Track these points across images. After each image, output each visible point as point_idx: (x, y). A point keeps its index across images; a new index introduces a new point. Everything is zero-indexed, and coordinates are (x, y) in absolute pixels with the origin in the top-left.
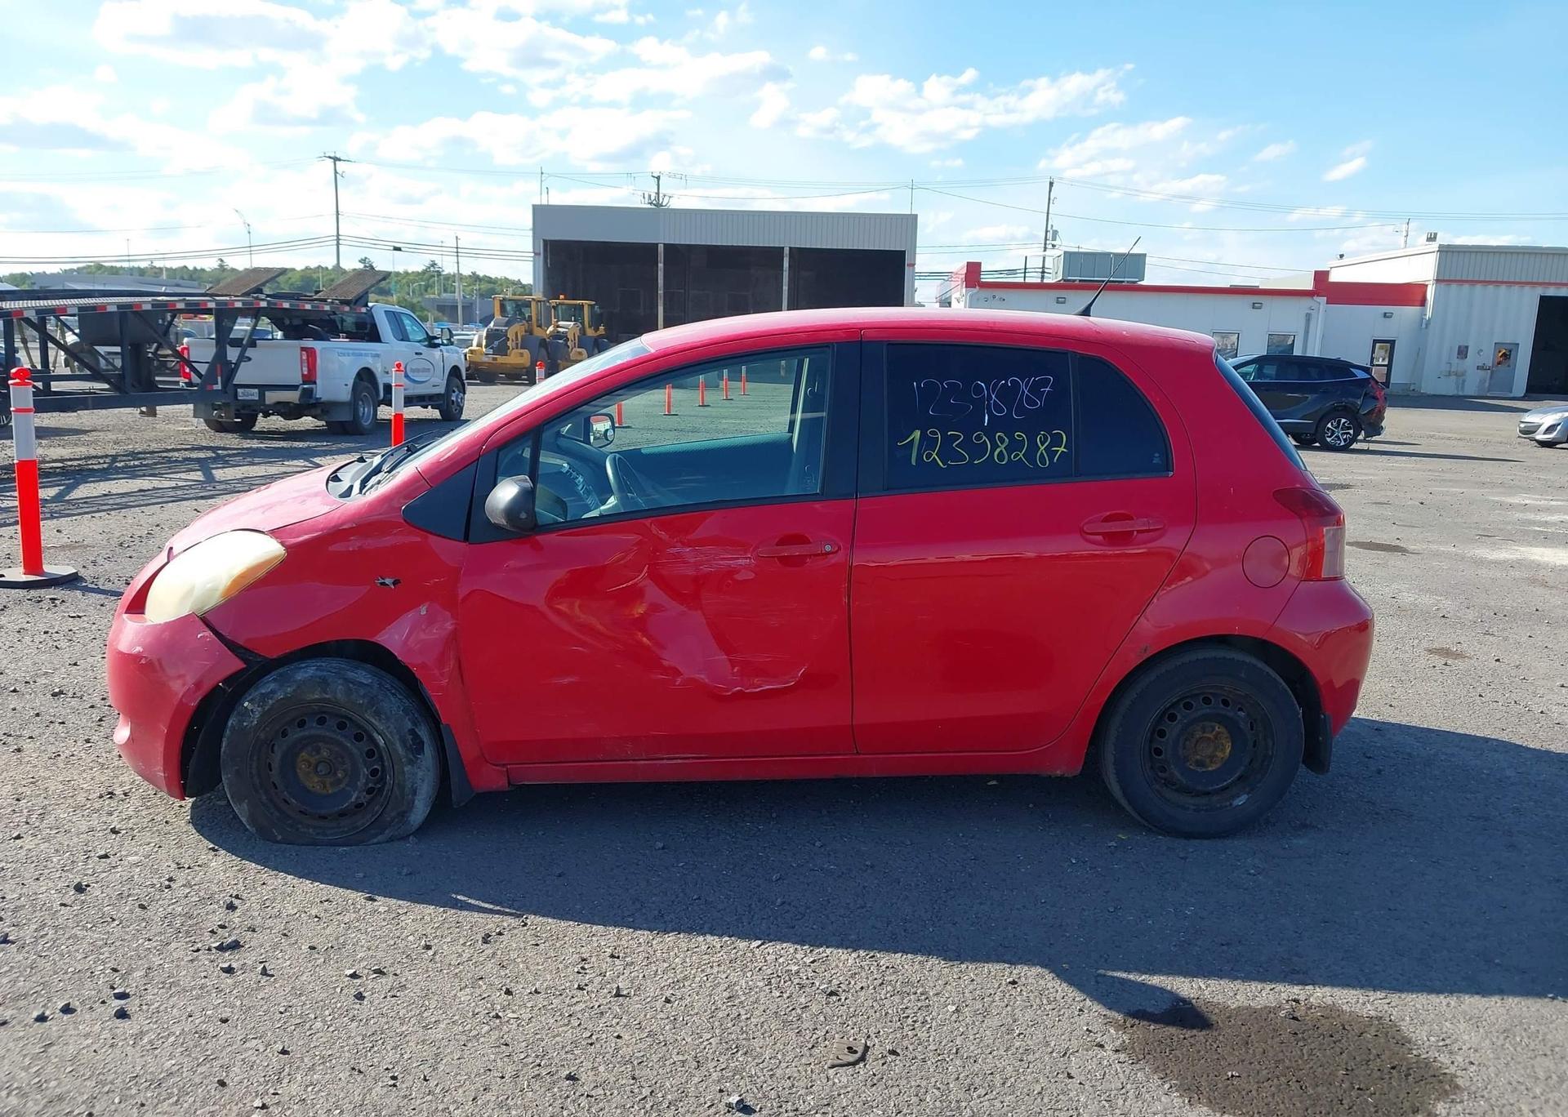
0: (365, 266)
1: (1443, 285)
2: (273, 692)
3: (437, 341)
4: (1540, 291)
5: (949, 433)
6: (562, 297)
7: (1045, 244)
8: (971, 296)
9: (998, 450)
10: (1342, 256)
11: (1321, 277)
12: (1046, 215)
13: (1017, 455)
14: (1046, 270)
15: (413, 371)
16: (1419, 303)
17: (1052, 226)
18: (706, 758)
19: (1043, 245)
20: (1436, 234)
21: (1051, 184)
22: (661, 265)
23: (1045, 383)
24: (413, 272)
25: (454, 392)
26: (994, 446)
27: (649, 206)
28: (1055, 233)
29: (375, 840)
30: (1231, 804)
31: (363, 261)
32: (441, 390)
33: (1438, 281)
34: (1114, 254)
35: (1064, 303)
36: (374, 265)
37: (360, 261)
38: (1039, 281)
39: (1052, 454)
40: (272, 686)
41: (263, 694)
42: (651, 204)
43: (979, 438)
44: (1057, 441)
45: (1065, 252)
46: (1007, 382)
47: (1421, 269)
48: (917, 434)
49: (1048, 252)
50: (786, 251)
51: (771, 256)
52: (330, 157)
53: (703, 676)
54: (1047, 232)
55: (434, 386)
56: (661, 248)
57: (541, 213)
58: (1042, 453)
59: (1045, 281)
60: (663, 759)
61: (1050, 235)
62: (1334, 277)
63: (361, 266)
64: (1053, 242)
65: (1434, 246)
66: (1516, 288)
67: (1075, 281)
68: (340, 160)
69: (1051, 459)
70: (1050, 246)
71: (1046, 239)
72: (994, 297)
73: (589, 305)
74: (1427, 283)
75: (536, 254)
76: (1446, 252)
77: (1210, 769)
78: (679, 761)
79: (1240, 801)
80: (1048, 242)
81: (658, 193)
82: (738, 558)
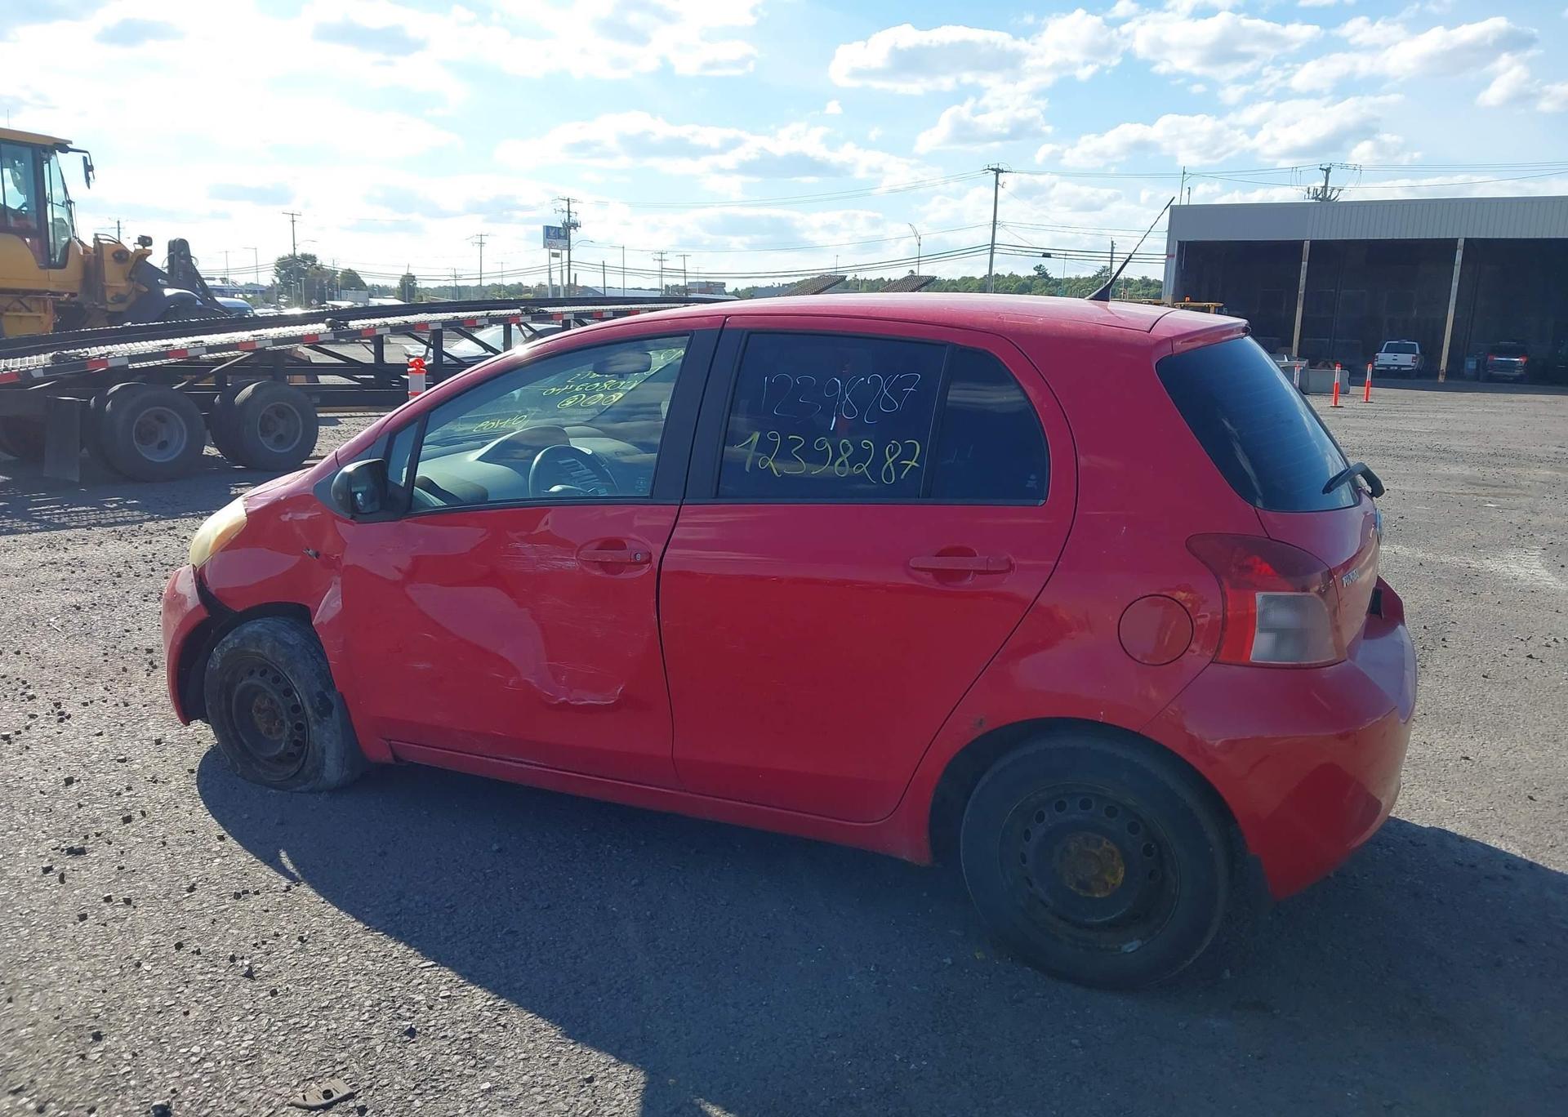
0: (1039, 274)
5: (790, 437)
6: (1187, 299)
9: (840, 460)
13: (859, 468)
18: (545, 767)
22: (1305, 264)
23: (909, 382)
24: (1084, 278)
26: (837, 455)
29: (299, 789)
30: (1120, 948)
31: (1038, 268)
36: (1048, 272)
37: (1034, 269)
39: (900, 468)
42: (1316, 198)
43: (820, 444)
44: (908, 453)
46: (866, 380)
48: (756, 436)
50: (1461, 243)
51: (1442, 249)
52: (993, 169)
56: (1307, 245)
57: (1180, 215)
58: (889, 466)
63: (1036, 273)
68: (1002, 171)
69: (898, 474)
73: (1215, 307)
75: (1169, 256)
77: (1097, 896)
78: (526, 766)
79: (1130, 947)
81: (1326, 187)
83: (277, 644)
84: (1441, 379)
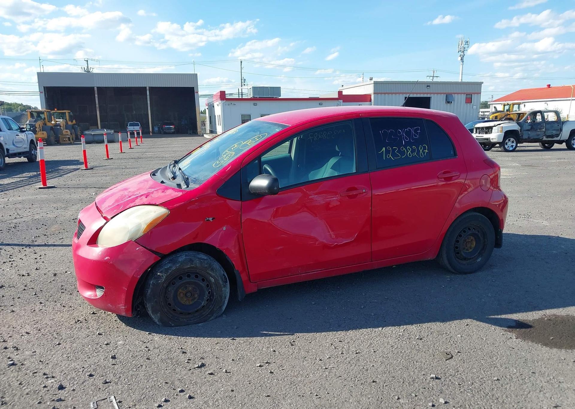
1: (376, 95)
3: (23, 130)
4: (405, 95)
5: (394, 148)
6: (55, 109)
7: (242, 84)
8: (223, 103)
9: (409, 153)
10: (343, 86)
11: (340, 93)
12: (241, 73)
13: (414, 154)
14: (243, 94)
15: (16, 142)
16: (369, 101)
17: (243, 77)
18: (324, 270)
19: (241, 85)
20: (372, 78)
21: (241, 62)
22: (96, 95)
23: (418, 129)
25: (33, 150)
26: (407, 152)
27: (84, 72)
28: (245, 80)
29: (211, 319)
30: (477, 262)
32: (28, 150)
33: (374, 93)
34: (269, 87)
35: (256, 105)
38: (241, 97)
39: (424, 153)
40: (169, 265)
41: (166, 268)
42: (85, 71)
43: (402, 149)
44: (425, 148)
45: (253, 87)
46: (407, 129)
47: (369, 90)
48: (384, 149)
49: (243, 87)
50: (148, 88)
53: (324, 241)
54: (242, 79)
55: (25, 148)
56: (96, 89)
57: (41, 76)
58: (421, 153)
59: (243, 97)
60: (310, 272)
61: (243, 81)
62: (344, 93)
64: (244, 83)
65: (372, 82)
66: (398, 95)
67: (257, 97)
69: (424, 155)
70: (243, 85)
71: (242, 82)
72: (231, 104)
73: (68, 112)
74: (371, 94)
75: (41, 92)
76: (376, 83)
77: (470, 251)
78: (315, 272)
79: (479, 260)
80: (242, 83)
81: (88, 67)
82: (333, 197)
83: (201, 260)
84: (151, 134)
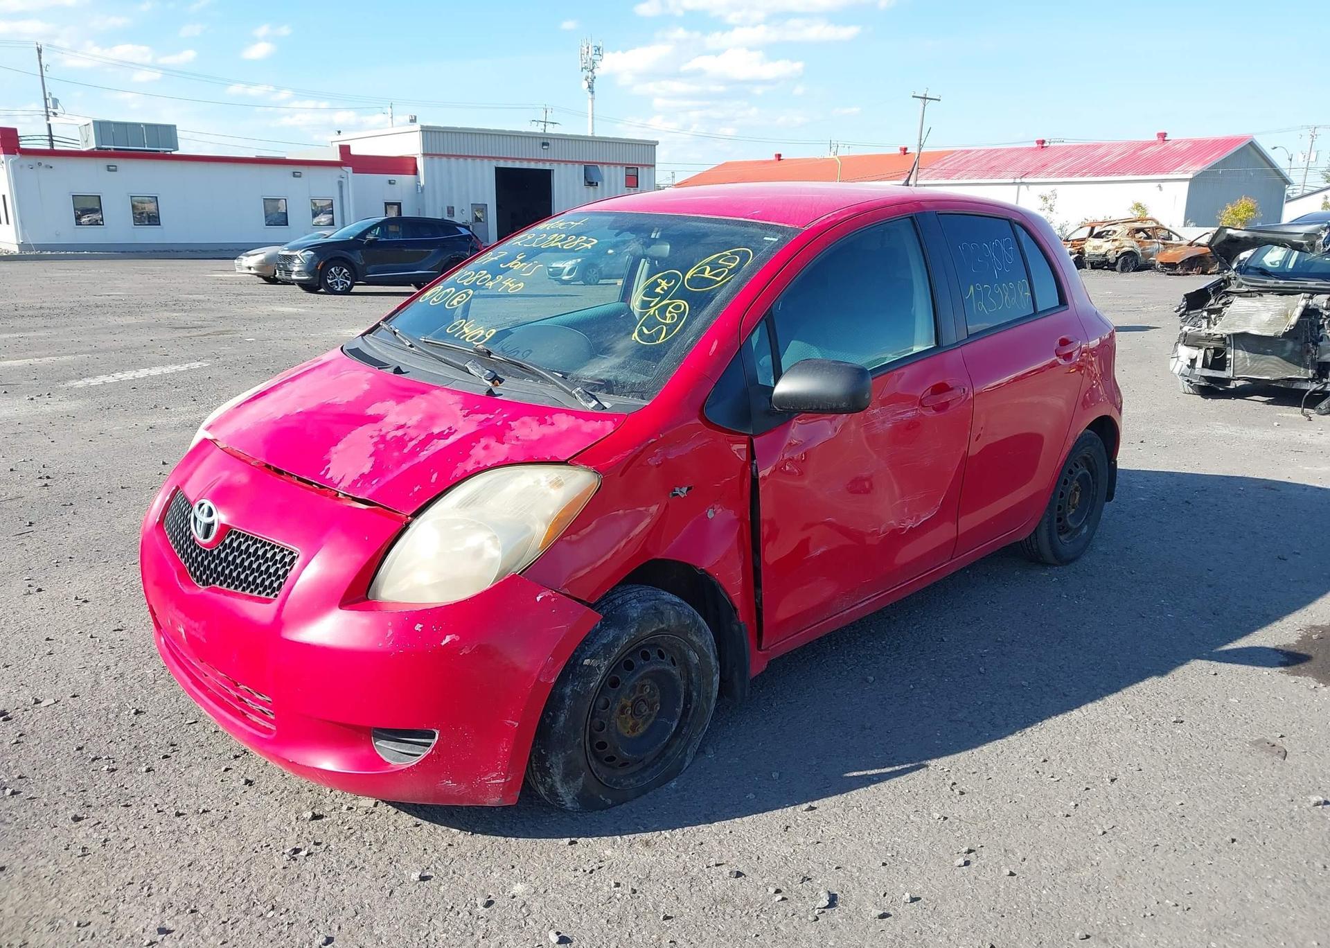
1: (428, 158)
2: (617, 638)
4: (495, 163)
5: (984, 286)
7: (47, 112)
8: (12, 162)
10: (339, 132)
11: (345, 150)
12: (40, 78)
14: (48, 138)
16: (412, 172)
17: (50, 94)
19: (44, 113)
20: (415, 117)
21: (39, 51)
28: (56, 101)
33: (424, 155)
34: (143, 124)
35: (115, 170)
38: (48, 148)
40: (612, 633)
41: (604, 644)
43: (996, 289)
45: (94, 122)
46: (995, 243)
47: (409, 145)
48: (972, 288)
49: (52, 120)
53: (894, 521)
54: (46, 99)
59: (55, 148)
60: (857, 605)
61: (50, 103)
62: (354, 151)
64: (54, 110)
65: (417, 127)
66: (478, 160)
67: (110, 149)
70: (51, 114)
71: (47, 107)
72: (40, 164)
74: (415, 156)
76: (426, 131)
78: (867, 602)
80: (49, 110)
82: (908, 412)
